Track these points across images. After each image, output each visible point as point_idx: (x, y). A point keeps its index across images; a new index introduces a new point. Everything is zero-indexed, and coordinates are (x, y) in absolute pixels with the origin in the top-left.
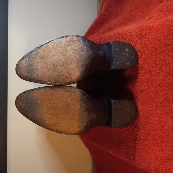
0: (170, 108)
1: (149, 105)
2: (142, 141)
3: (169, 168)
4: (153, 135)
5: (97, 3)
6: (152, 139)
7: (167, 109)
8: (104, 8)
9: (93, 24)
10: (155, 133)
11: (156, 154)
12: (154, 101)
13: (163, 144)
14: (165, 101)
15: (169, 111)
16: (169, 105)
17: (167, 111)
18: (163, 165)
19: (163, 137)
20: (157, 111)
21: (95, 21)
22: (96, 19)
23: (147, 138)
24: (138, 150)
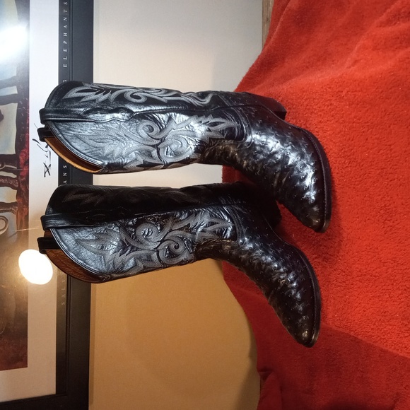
0: (391, 224)
1: (355, 219)
2: (339, 284)
3: (385, 329)
4: (360, 271)
5: (263, 23)
6: (358, 279)
7: (386, 226)
8: (275, 36)
9: (253, 66)
10: (364, 268)
11: (363, 305)
12: (363, 211)
13: (377, 288)
14: (382, 212)
15: (388, 229)
16: (389, 219)
17: (384, 229)
18: (375, 324)
19: (377, 274)
20: (369, 231)
21: (257, 62)
22: (259, 57)
23: (349, 277)
24: (332, 301)
